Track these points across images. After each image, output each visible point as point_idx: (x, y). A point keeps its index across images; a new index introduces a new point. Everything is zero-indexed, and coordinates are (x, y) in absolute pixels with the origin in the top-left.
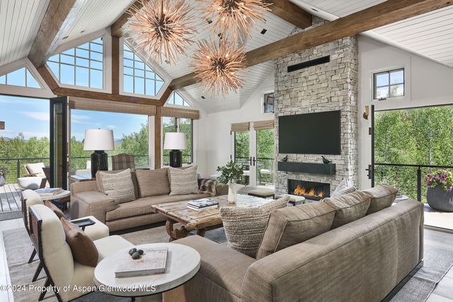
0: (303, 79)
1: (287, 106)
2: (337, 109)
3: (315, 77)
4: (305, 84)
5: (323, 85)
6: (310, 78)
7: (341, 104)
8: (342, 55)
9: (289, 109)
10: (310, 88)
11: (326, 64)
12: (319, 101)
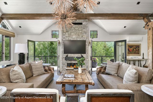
0: (73, 28)
1: (67, 37)
2: (85, 40)
3: (77, 28)
4: (74, 30)
5: (80, 32)
6: (76, 29)
7: (86, 38)
8: (86, 24)
9: (68, 38)
10: (76, 32)
11: (81, 25)
12: (79, 37)
